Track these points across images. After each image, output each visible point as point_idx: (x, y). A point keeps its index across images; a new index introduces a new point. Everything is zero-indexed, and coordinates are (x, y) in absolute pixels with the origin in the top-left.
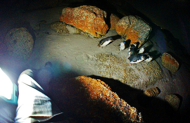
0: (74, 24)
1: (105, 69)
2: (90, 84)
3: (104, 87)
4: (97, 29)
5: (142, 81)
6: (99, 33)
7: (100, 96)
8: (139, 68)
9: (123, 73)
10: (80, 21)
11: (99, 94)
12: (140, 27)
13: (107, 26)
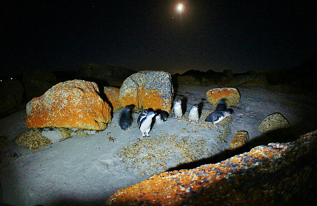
0: (54, 122)
1: (146, 164)
2: (144, 192)
3: (175, 176)
4: (93, 114)
5: (212, 140)
6: (100, 120)
7: (184, 191)
8: (194, 130)
9: (179, 151)
10: (61, 110)
11: (178, 190)
12: (153, 81)
13: (107, 105)
